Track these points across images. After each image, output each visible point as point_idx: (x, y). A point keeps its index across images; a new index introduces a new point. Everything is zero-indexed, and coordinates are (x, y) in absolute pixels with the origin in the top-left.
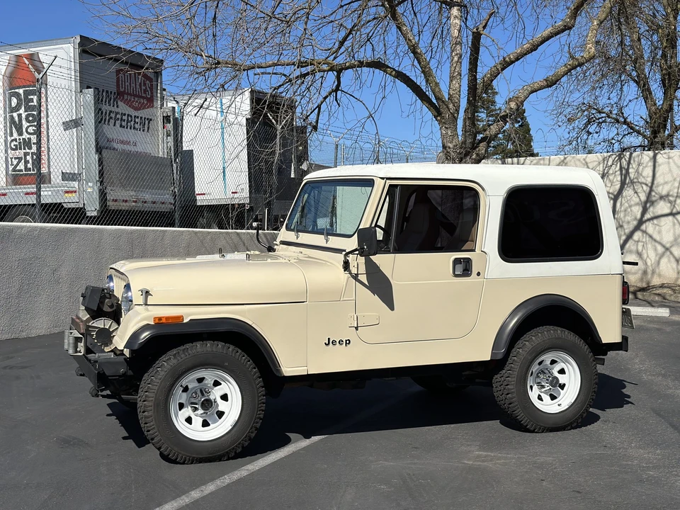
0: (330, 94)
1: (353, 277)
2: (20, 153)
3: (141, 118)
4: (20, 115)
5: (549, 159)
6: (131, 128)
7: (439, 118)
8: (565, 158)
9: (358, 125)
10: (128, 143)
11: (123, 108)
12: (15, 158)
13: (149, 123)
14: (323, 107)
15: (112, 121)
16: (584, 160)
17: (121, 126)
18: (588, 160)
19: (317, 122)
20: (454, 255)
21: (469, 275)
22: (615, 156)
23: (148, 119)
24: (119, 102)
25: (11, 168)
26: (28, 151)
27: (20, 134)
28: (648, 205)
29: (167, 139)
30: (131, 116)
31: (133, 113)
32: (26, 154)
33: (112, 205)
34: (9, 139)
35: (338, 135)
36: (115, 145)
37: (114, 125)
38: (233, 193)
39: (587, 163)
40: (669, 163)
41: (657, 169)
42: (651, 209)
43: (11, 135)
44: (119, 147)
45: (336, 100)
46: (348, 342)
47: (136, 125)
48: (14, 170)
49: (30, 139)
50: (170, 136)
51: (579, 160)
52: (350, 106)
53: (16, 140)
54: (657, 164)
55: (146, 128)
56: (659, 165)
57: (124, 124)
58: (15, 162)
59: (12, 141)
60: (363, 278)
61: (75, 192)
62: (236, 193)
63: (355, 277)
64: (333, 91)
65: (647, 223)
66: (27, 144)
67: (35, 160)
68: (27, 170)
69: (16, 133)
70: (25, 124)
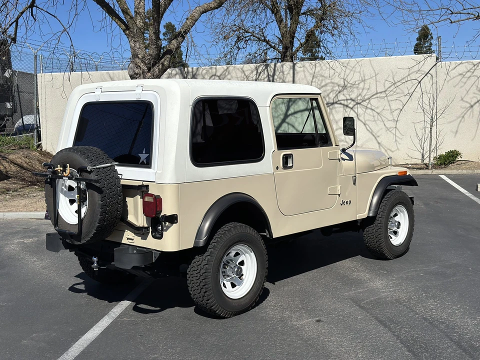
0: (27, 8)
5: (216, 68)
7: (127, 32)
8: (228, 68)
9: (54, 38)
14: (20, 21)
16: (242, 69)
18: (245, 69)
19: (16, 34)
22: (263, 66)
28: (290, 104)
35: (36, 47)
39: (243, 71)
40: (304, 71)
41: (296, 76)
42: (293, 106)
45: (32, 15)
51: (238, 69)
52: (45, 21)
54: (296, 72)
56: (297, 73)
64: (29, 7)
65: (291, 117)
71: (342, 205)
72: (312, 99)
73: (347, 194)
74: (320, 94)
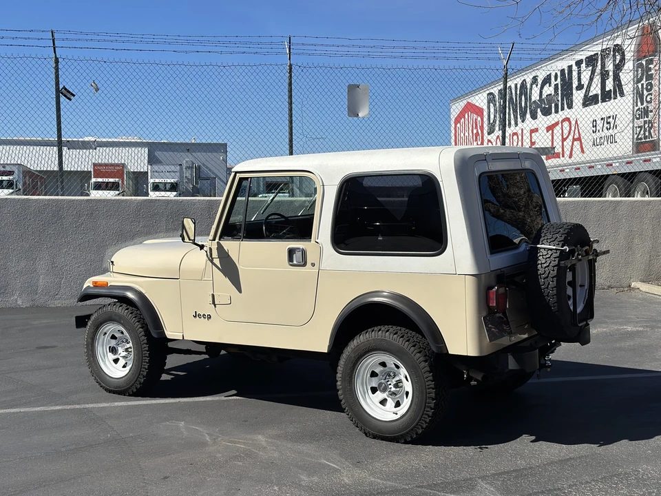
1: (209, 260)
2: (640, 122)
4: (642, 85)
12: (639, 127)
20: (289, 245)
21: (305, 265)
25: (636, 136)
26: (646, 119)
27: (642, 104)
32: (645, 122)
34: (636, 108)
43: (637, 105)
46: (209, 317)
48: (637, 139)
49: (648, 107)
53: (639, 109)
58: (638, 131)
59: (637, 111)
60: (217, 261)
63: (212, 261)
66: (646, 112)
67: (650, 128)
68: (645, 138)
69: (639, 104)
70: (645, 93)
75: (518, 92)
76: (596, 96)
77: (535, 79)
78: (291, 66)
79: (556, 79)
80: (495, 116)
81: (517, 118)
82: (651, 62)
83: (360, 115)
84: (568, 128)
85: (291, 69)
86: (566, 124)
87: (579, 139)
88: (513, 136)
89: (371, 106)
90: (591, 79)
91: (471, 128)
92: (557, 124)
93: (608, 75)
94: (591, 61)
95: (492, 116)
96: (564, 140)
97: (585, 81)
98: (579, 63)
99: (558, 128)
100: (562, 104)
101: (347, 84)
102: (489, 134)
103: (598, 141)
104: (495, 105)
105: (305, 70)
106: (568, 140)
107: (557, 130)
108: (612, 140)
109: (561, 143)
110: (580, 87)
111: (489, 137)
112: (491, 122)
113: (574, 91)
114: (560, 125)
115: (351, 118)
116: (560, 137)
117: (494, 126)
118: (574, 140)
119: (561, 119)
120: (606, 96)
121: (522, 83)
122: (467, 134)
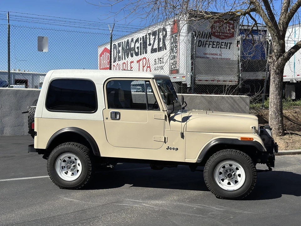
2: (172, 61)
3: (225, 43)
4: (173, 46)
6: (218, 48)
10: (216, 54)
11: (214, 39)
13: (230, 45)
15: (207, 46)
17: (213, 47)
23: (230, 43)
24: (212, 37)
26: (175, 60)
27: (173, 53)
29: (238, 52)
30: (219, 42)
31: (221, 41)
32: (174, 61)
33: (198, 82)
36: (208, 56)
37: (209, 47)
38: (298, 75)
43: (171, 54)
44: (211, 56)
47: (222, 46)
48: (171, 68)
49: (175, 55)
50: (239, 50)
53: (172, 56)
55: (228, 48)
57: (214, 46)
58: (172, 64)
61: (185, 77)
62: (299, 75)
66: (174, 57)
67: (176, 64)
68: (174, 68)
69: (172, 53)
70: (174, 49)
71: (168, 149)
72: (146, 81)
73: (174, 143)
74: (151, 78)
75: (126, 45)
76: (156, 48)
77: (132, 40)
78: (9, 25)
79: (141, 41)
80: (116, 55)
81: (125, 56)
82: (176, 36)
83: (44, 51)
84: (145, 61)
85: (9, 27)
86: (144, 60)
87: (149, 67)
88: (124, 64)
89: (49, 47)
90: (154, 42)
91: (106, 59)
92: (141, 60)
93: (161, 40)
94: (154, 34)
95: (115, 54)
96: (144, 67)
97: (152, 42)
98: (149, 34)
99: (141, 61)
100: (143, 51)
101: (38, 36)
102: (114, 62)
103: (157, 68)
104: (116, 50)
105: (16, 28)
106: (145, 67)
107: (141, 62)
108: (162, 68)
109: (142, 68)
110: (150, 44)
111: (114, 64)
112: (115, 57)
113: (148, 46)
114: (142, 60)
115: (39, 52)
116: (142, 65)
117: (116, 59)
118: (148, 67)
119: (142, 58)
120: (160, 49)
121: (127, 41)
122: (105, 62)
